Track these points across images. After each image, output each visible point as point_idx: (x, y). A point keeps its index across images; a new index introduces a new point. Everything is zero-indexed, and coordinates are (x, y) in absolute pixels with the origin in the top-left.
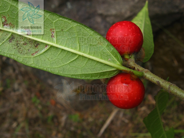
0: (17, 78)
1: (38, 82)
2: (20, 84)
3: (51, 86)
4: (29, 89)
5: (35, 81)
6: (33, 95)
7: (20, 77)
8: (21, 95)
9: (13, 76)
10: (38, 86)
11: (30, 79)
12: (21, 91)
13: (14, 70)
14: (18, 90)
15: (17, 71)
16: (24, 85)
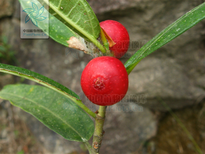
0: (7, 125)
1: (30, 135)
2: (9, 132)
3: (42, 143)
4: (17, 141)
5: (26, 133)
6: (20, 148)
7: (12, 125)
8: (7, 145)
9: (5, 121)
10: (29, 139)
11: (22, 130)
12: (8, 140)
13: (7, 115)
14: (5, 138)
15: (10, 118)
16: (14, 135)
